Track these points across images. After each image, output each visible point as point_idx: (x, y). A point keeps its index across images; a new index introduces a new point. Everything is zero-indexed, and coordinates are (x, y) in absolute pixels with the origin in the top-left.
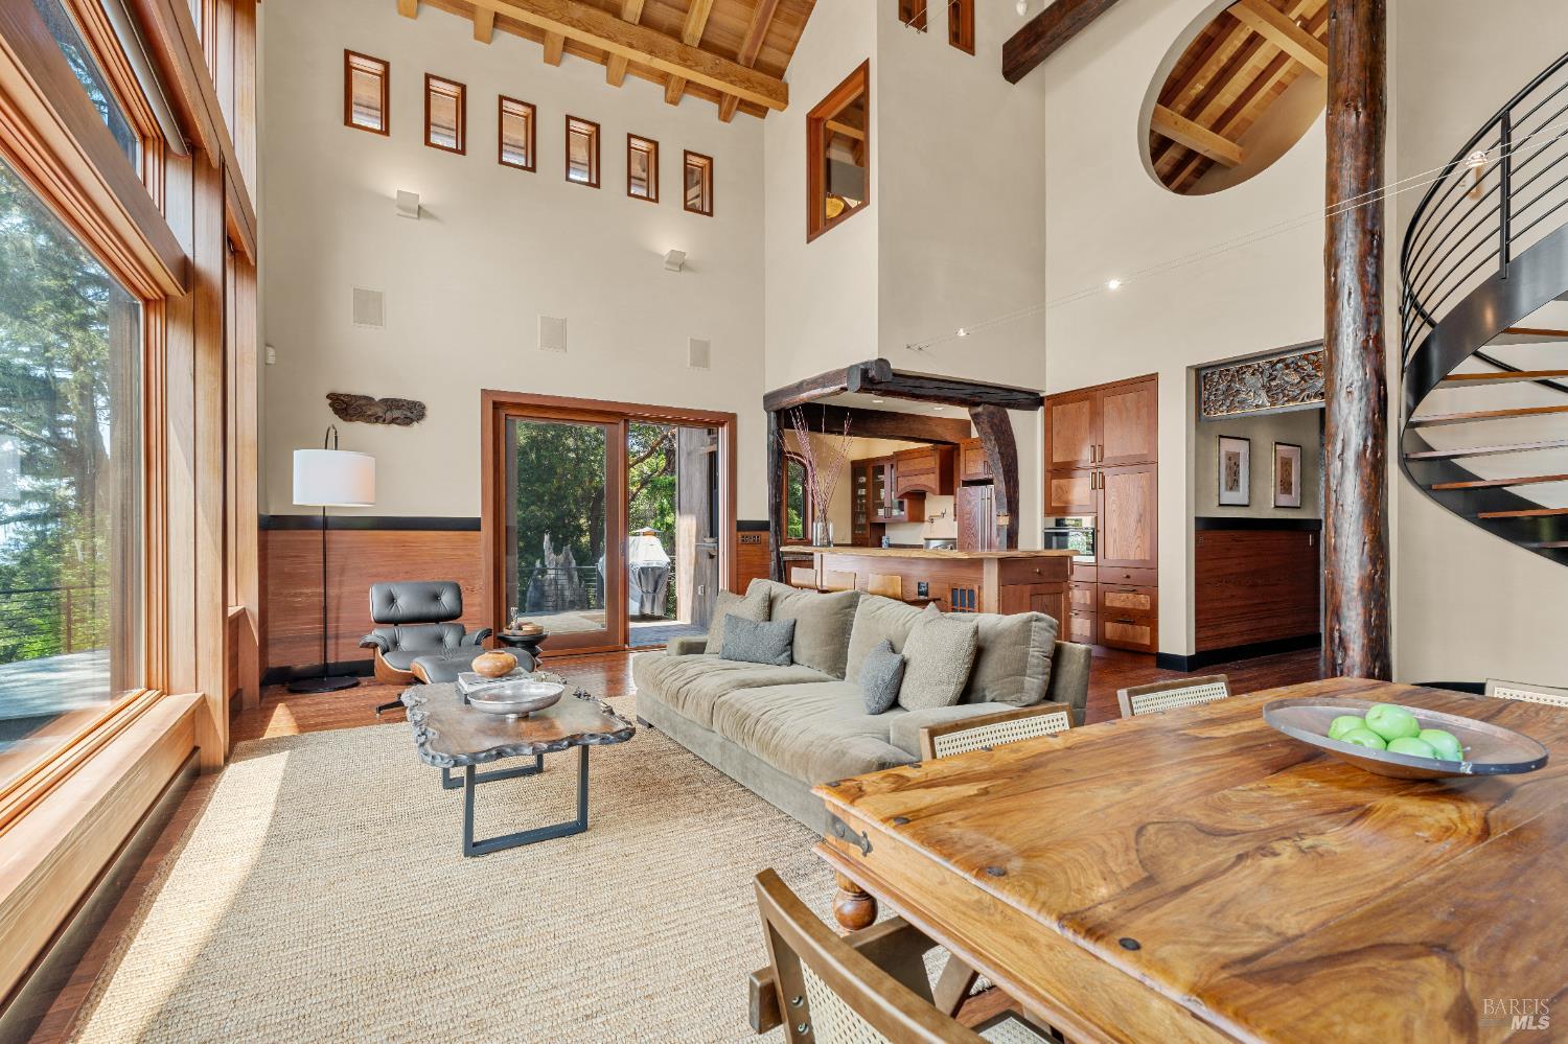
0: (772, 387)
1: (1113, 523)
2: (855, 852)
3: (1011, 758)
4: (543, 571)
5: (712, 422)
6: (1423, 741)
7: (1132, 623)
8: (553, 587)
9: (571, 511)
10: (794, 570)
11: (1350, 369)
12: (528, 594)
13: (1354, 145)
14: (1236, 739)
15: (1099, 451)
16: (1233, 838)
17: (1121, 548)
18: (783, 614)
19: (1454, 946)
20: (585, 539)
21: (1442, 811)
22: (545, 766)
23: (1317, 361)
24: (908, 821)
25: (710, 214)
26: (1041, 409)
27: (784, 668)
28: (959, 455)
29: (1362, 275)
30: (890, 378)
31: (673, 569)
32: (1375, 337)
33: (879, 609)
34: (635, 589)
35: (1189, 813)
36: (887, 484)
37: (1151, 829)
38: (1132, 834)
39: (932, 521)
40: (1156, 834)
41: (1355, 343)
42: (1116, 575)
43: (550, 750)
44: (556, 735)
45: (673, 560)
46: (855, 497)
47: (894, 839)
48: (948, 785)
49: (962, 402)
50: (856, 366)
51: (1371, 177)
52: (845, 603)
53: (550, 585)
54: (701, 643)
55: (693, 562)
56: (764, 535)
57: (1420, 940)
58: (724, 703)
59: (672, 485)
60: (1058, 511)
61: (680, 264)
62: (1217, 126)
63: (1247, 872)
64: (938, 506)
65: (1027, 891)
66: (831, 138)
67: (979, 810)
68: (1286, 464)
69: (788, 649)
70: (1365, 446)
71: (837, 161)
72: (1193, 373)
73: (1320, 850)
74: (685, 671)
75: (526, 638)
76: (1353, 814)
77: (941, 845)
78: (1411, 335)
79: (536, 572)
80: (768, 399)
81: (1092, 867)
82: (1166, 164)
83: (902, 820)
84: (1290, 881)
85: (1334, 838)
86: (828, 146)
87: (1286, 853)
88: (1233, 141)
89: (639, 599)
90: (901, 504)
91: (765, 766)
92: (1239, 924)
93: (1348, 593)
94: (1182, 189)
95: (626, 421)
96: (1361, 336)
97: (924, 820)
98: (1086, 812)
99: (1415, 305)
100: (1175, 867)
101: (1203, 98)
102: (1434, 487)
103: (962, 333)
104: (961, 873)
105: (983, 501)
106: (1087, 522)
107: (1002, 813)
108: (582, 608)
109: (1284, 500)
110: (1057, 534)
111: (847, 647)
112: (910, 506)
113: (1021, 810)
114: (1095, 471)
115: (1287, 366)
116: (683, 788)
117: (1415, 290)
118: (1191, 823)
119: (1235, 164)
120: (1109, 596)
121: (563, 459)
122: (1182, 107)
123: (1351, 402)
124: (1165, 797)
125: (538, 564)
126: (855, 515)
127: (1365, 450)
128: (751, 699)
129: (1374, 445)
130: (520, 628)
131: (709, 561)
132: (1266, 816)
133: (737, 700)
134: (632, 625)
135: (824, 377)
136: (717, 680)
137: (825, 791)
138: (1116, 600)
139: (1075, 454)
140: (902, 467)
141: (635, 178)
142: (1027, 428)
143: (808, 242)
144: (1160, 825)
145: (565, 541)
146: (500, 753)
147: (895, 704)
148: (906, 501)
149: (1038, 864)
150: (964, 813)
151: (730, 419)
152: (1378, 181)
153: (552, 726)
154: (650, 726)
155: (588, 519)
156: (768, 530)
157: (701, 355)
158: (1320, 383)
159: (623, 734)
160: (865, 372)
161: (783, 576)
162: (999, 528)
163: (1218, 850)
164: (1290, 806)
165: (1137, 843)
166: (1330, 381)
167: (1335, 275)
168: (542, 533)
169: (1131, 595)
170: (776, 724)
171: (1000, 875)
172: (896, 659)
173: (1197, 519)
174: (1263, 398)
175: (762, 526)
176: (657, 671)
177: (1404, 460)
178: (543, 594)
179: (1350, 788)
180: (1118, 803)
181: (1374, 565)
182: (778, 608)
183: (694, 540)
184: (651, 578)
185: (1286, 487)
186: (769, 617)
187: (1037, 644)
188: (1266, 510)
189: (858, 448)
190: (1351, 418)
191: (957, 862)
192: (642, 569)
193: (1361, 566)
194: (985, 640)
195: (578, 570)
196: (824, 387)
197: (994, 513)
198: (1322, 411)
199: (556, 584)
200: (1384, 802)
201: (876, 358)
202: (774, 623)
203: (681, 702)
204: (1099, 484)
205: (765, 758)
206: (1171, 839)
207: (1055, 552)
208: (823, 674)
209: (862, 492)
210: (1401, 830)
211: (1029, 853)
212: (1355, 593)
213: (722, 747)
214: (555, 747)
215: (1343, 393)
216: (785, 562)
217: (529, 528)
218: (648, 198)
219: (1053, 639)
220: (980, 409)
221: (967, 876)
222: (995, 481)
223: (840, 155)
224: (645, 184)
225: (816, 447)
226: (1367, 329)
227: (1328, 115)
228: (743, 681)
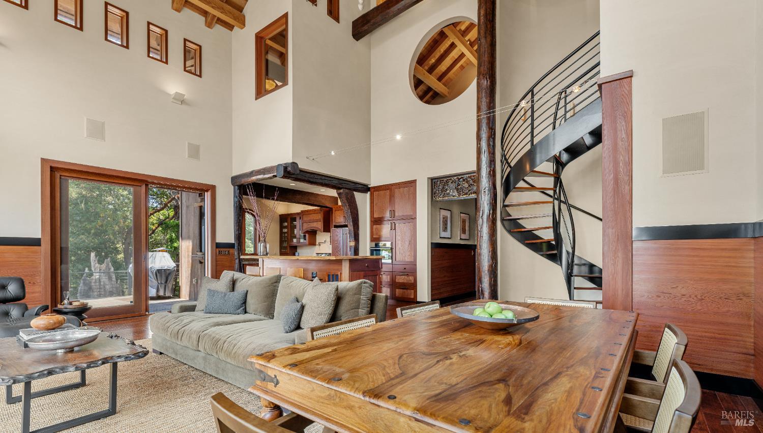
0: (235, 173)
1: (399, 246)
2: (270, 386)
3: (348, 336)
4: (91, 275)
5: (201, 190)
6: (503, 314)
7: (407, 289)
8: (97, 284)
9: (110, 239)
10: (248, 268)
11: (485, 182)
12: (79, 288)
13: (486, 93)
14: (441, 322)
15: (393, 212)
16: (437, 355)
17: (403, 256)
18: (241, 287)
19: (508, 379)
20: (121, 256)
21: (507, 338)
22: (87, 382)
23: (473, 178)
24: (297, 365)
25: (200, 76)
26: (369, 192)
27: (241, 315)
28: (332, 213)
29: (489, 145)
30: (298, 172)
31: (178, 271)
32: (493, 170)
33: (291, 282)
34: (153, 281)
35: (420, 349)
36: (298, 227)
37: (405, 356)
38: (397, 358)
39: (320, 245)
40: (407, 357)
41: (486, 172)
42: (401, 268)
43: (89, 367)
44: (93, 358)
45: (178, 266)
46: (281, 233)
47: (289, 374)
48: (317, 349)
49: (333, 187)
50: (281, 165)
51: (491, 105)
52: (274, 281)
53: (96, 282)
54: (194, 306)
55: (190, 266)
56: (231, 250)
57: (497, 379)
58: (206, 334)
59: (177, 225)
60: (376, 239)
61: (180, 100)
62: (440, 79)
63: (440, 366)
64: (323, 238)
65: (350, 385)
66: (268, 49)
67: (332, 357)
68: (464, 221)
69: (243, 306)
70: (490, 213)
71: (272, 62)
72: (430, 181)
73: (467, 355)
74: (183, 320)
75: (76, 310)
76: (479, 343)
77: (313, 373)
78: (504, 171)
79: (85, 275)
80: (234, 179)
81: (379, 372)
82: (421, 91)
83: (294, 365)
84: (455, 367)
85: (471, 351)
86: (267, 53)
87: (455, 358)
88: (445, 86)
89: (156, 287)
90: (305, 236)
91: (229, 365)
92: (435, 384)
93: (484, 272)
94: (428, 102)
95: (147, 185)
96: (488, 170)
97: (305, 364)
98: (378, 353)
99: (505, 159)
100: (413, 368)
101: (434, 65)
102: (512, 231)
103: (333, 153)
104: (320, 383)
105: (344, 235)
106: (388, 244)
107: (341, 357)
108: (119, 295)
109: (463, 236)
110: (376, 250)
111: (275, 302)
112: (309, 238)
113: (351, 355)
114: (391, 222)
115: (464, 180)
116: (180, 383)
117: (506, 153)
118: (421, 352)
119: (446, 96)
120: (398, 277)
121: (105, 209)
122: (426, 68)
123: (485, 195)
124: (411, 344)
125: (87, 270)
126: (281, 242)
127: (490, 215)
128: (221, 332)
129: (493, 213)
130: (71, 304)
131: (199, 265)
132: (449, 347)
133: (214, 332)
134: (151, 302)
135: (264, 169)
136: (202, 324)
137: (255, 358)
138: (400, 279)
139: (384, 214)
140: (306, 218)
141: (152, 48)
142: (363, 201)
143: (256, 99)
144: (408, 355)
145: (106, 257)
146: (50, 373)
147: (298, 327)
148: (307, 235)
149: (356, 374)
150: (324, 359)
151: (212, 189)
152: (494, 107)
153: (91, 354)
154: (161, 353)
155: (123, 244)
156: (234, 247)
157: (195, 152)
158: (475, 188)
159: (140, 354)
160: (285, 168)
161: (242, 269)
162: (351, 247)
163: (430, 360)
164: (457, 342)
165: (399, 361)
166: (478, 187)
167: (480, 144)
168: (89, 252)
169: (406, 277)
170: (235, 342)
171: (338, 380)
172: (299, 305)
173: (431, 243)
174: (456, 193)
175: (231, 246)
176: (166, 322)
177: (502, 220)
178: (90, 288)
179: (479, 334)
180: (391, 349)
181: (493, 261)
182: (238, 285)
183: (191, 254)
184: (163, 275)
185: (464, 231)
186: (233, 289)
187: (364, 294)
188: (456, 240)
189: (282, 208)
190: (485, 202)
191: (318, 379)
192: (158, 270)
193: (488, 261)
194: (341, 293)
195: (115, 273)
196: (264, 174)
197: (348, 240)
198: (476, 199)
199: (100, 281)
200: (490, 338)
201: (291, 161)
202: (235, 293)
203: (180, 337)
204: (393, 228)
205: (229, 360)
206: (412, 359)
207: (375, 257)
208: (262, 317)
209: (285, 230)
210: (494, 346)
211: (352, 371)
212: (486, 272)
213: (205, 359)
214: (92, 365)
215: (483, 192)
216: (243, 264)
217: (80, 249)
218: (161, 61)
219: (371, 291)
220: (342, 191)
221: (323, 384)
222: (349, 226)
223: (273, 58)
224: (159, 53)
225: (261, 206)
226: (490, 167)
227: (477, 79)
228: (217, 323)
